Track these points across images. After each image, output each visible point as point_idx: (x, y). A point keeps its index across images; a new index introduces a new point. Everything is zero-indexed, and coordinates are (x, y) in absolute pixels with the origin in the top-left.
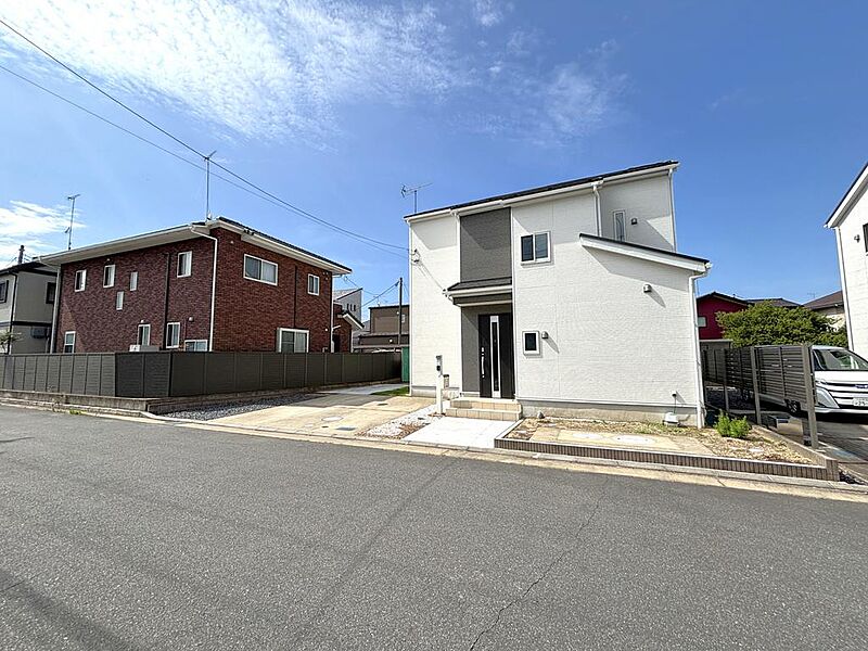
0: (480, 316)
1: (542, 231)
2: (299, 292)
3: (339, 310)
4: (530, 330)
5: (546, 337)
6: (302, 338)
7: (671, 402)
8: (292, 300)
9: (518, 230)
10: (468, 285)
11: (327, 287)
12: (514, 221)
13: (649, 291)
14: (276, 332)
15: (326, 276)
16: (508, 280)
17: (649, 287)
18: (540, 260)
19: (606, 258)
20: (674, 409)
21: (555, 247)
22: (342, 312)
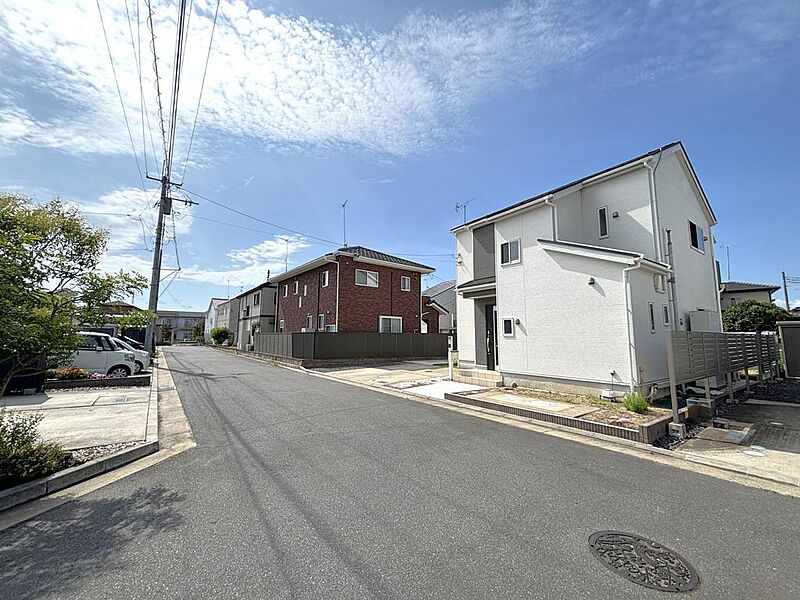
0: (486, 306)
1: (515, 239)
2: (395, 290)
3: (427, 300)
4: (508, 317)
5: (518, 323)
6: (397, 322)
7: (609, 379)
8: (389, 296)
9: (499, 240)
10: (480, 282)
11: (416, 284)
12: (497, 233)
13: (592, 283)
14: (378, 319)
15: (416, 277)
16: (493, 279)
17: (592, 279)
18: (513, 262)
19: (561, 257)
20: (613, 386)
21: (524, 250)
22: (429, 302)
